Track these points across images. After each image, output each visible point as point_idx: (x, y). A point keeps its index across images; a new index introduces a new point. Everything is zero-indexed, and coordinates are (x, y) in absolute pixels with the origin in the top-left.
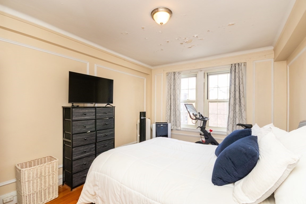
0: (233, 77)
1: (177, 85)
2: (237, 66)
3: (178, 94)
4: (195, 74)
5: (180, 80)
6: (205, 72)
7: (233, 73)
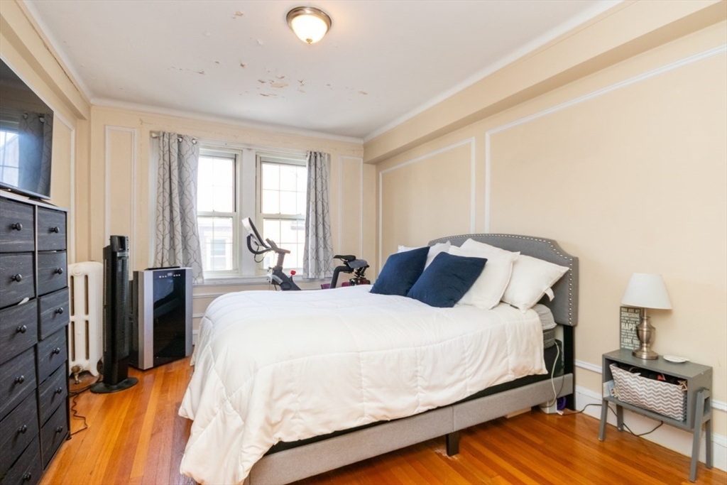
0: (313, 176)
1: (190, 171)
2: (318, 157)
3: (193, 195)
4: (232, 154)
5: (197, 161)
6: (258, 154)
7: (313, 167)
